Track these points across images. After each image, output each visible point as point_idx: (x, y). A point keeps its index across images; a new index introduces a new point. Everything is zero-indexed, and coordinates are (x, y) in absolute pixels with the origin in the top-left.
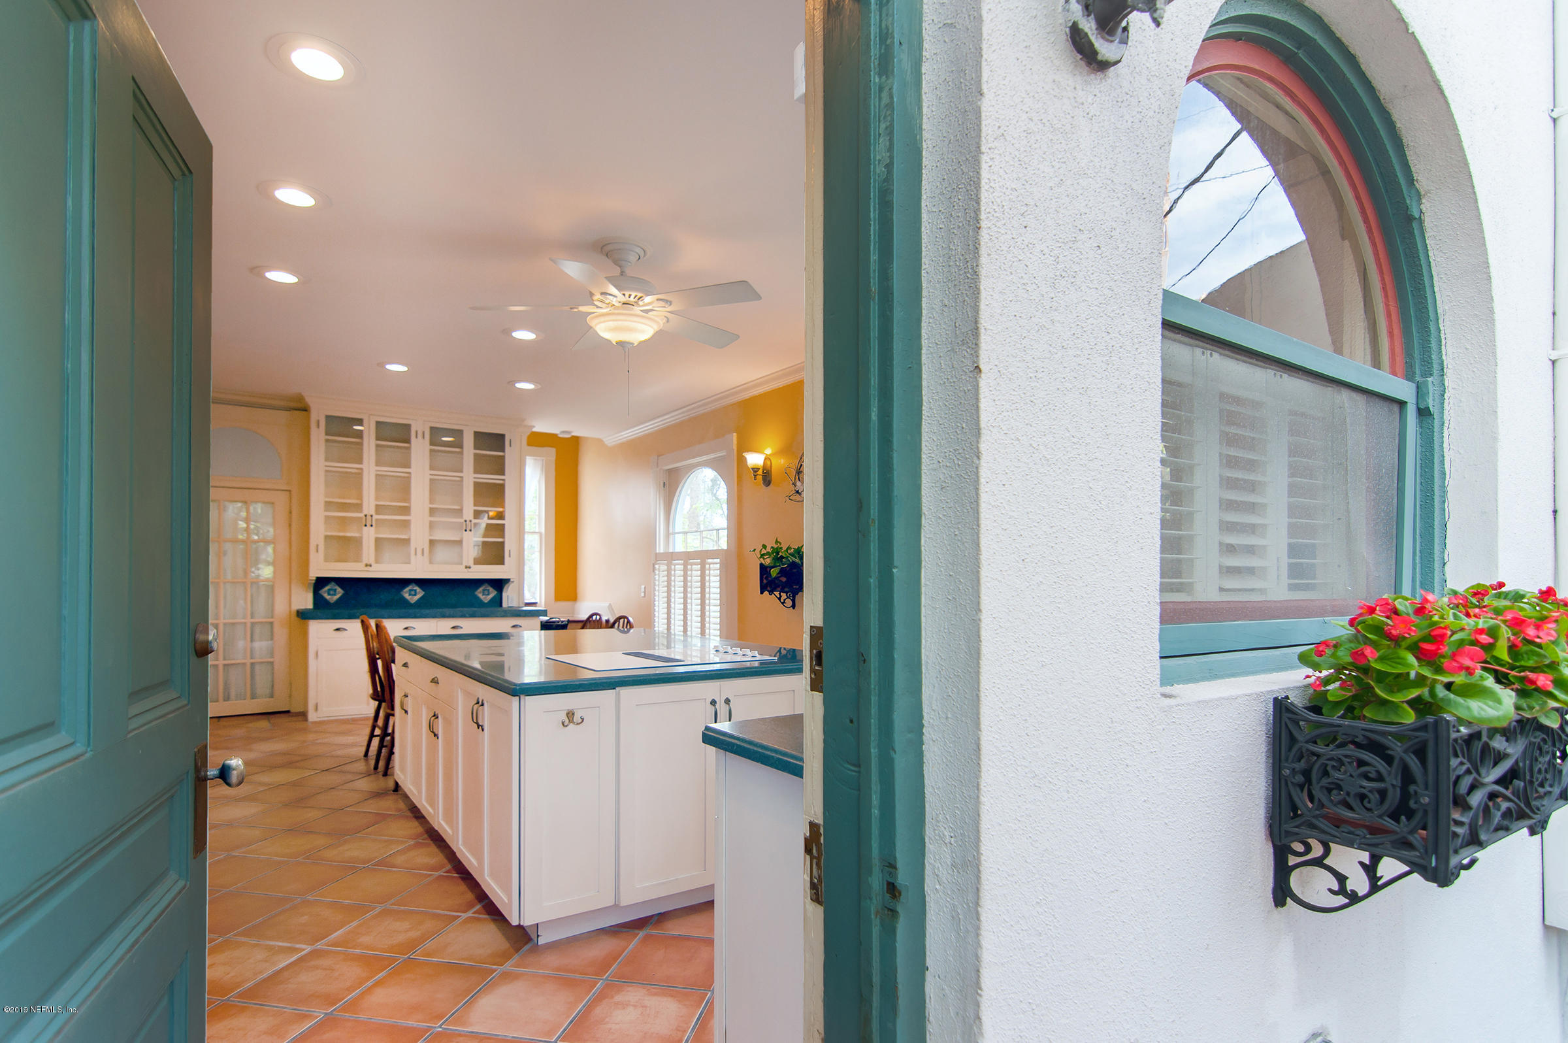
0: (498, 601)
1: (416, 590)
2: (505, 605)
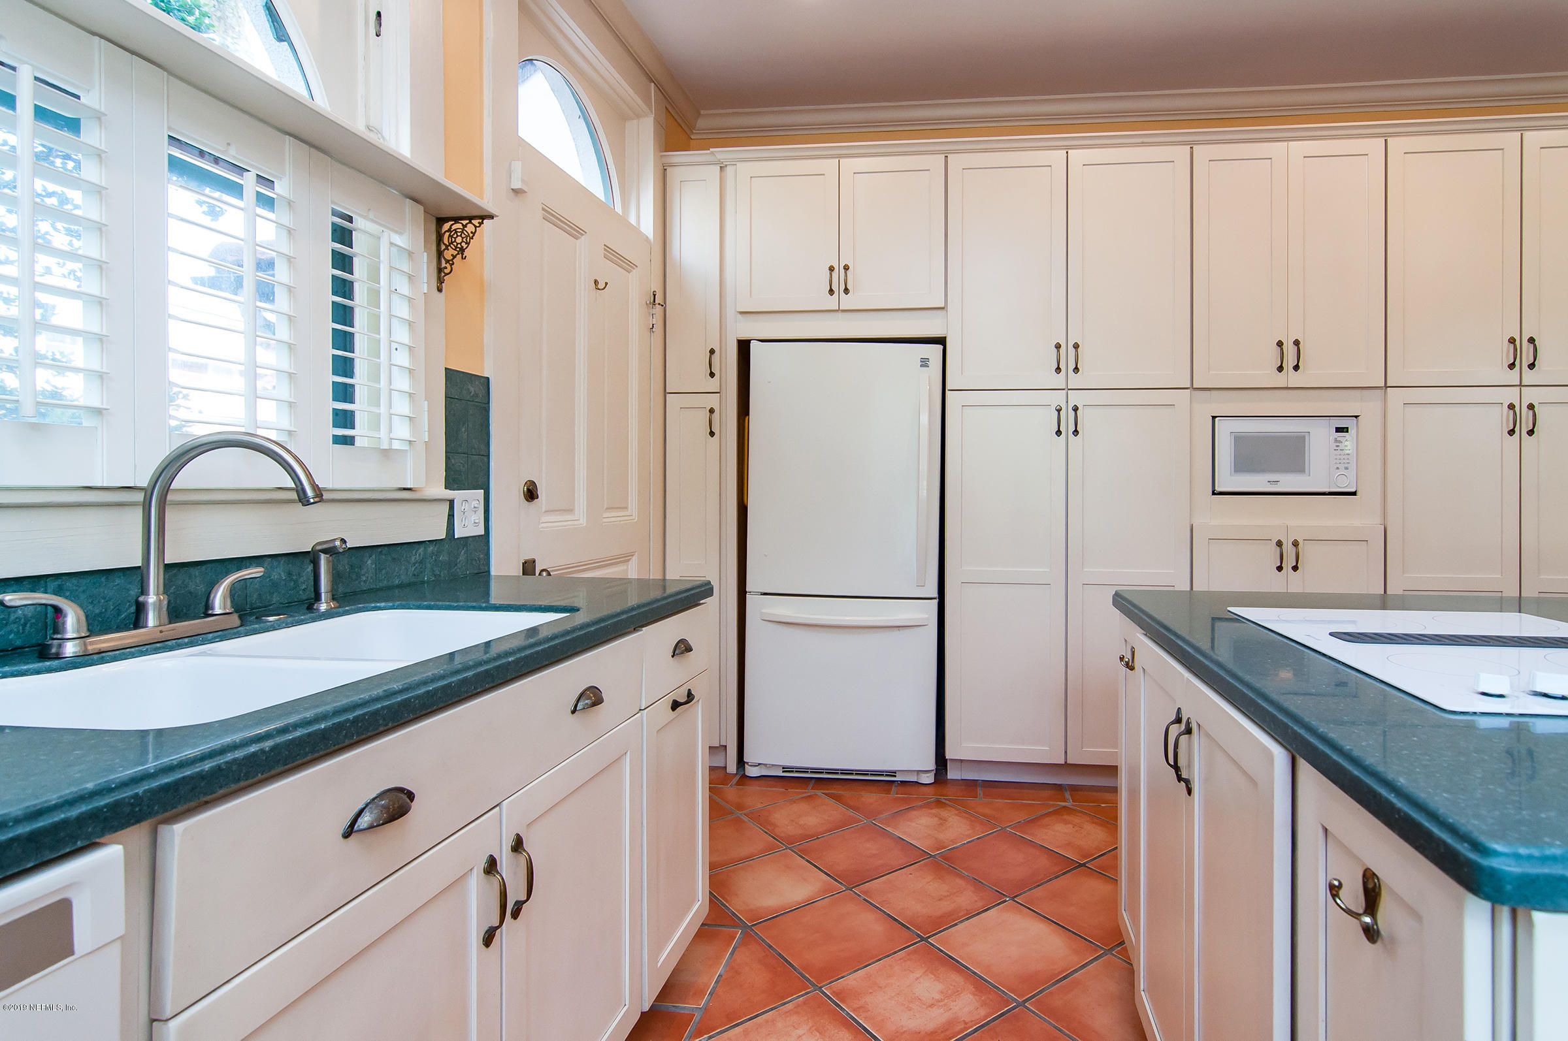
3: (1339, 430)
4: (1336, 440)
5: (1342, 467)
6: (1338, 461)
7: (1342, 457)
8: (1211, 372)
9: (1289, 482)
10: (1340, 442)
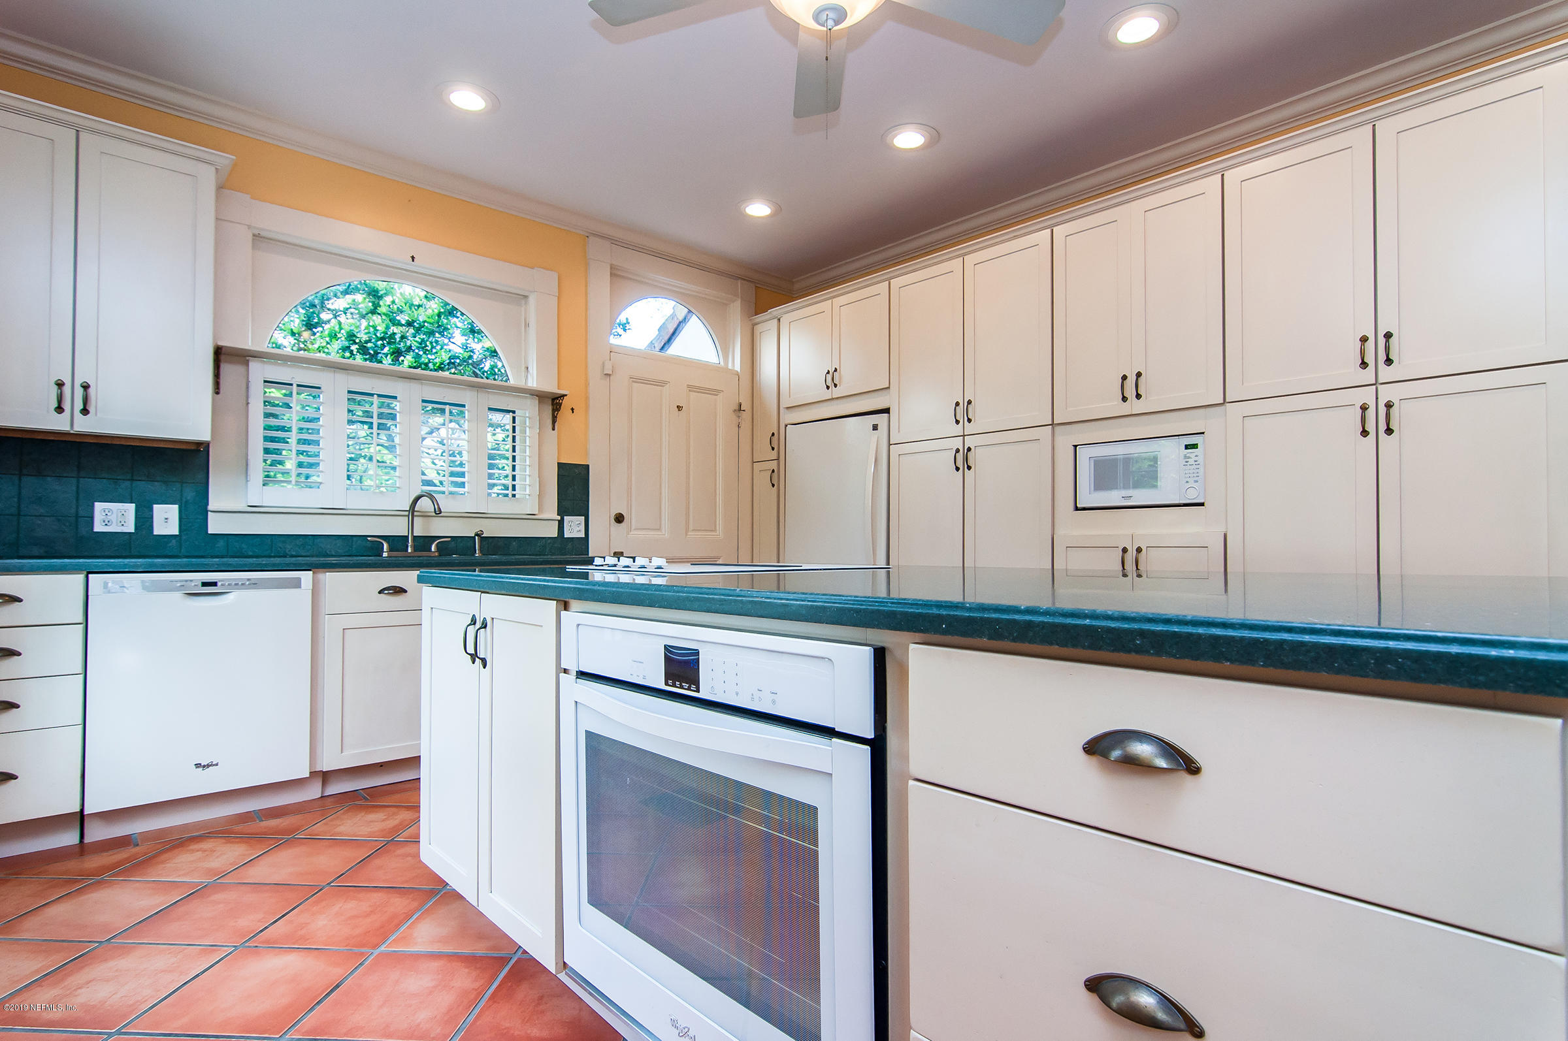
3: (1187, 447)
4: (1185, 457)
5: (1191, 480)
6: (1187, 476)
7: (1190, 471)
8: (1068, 409)
9: (1141, 496)
10: (1189, 458)
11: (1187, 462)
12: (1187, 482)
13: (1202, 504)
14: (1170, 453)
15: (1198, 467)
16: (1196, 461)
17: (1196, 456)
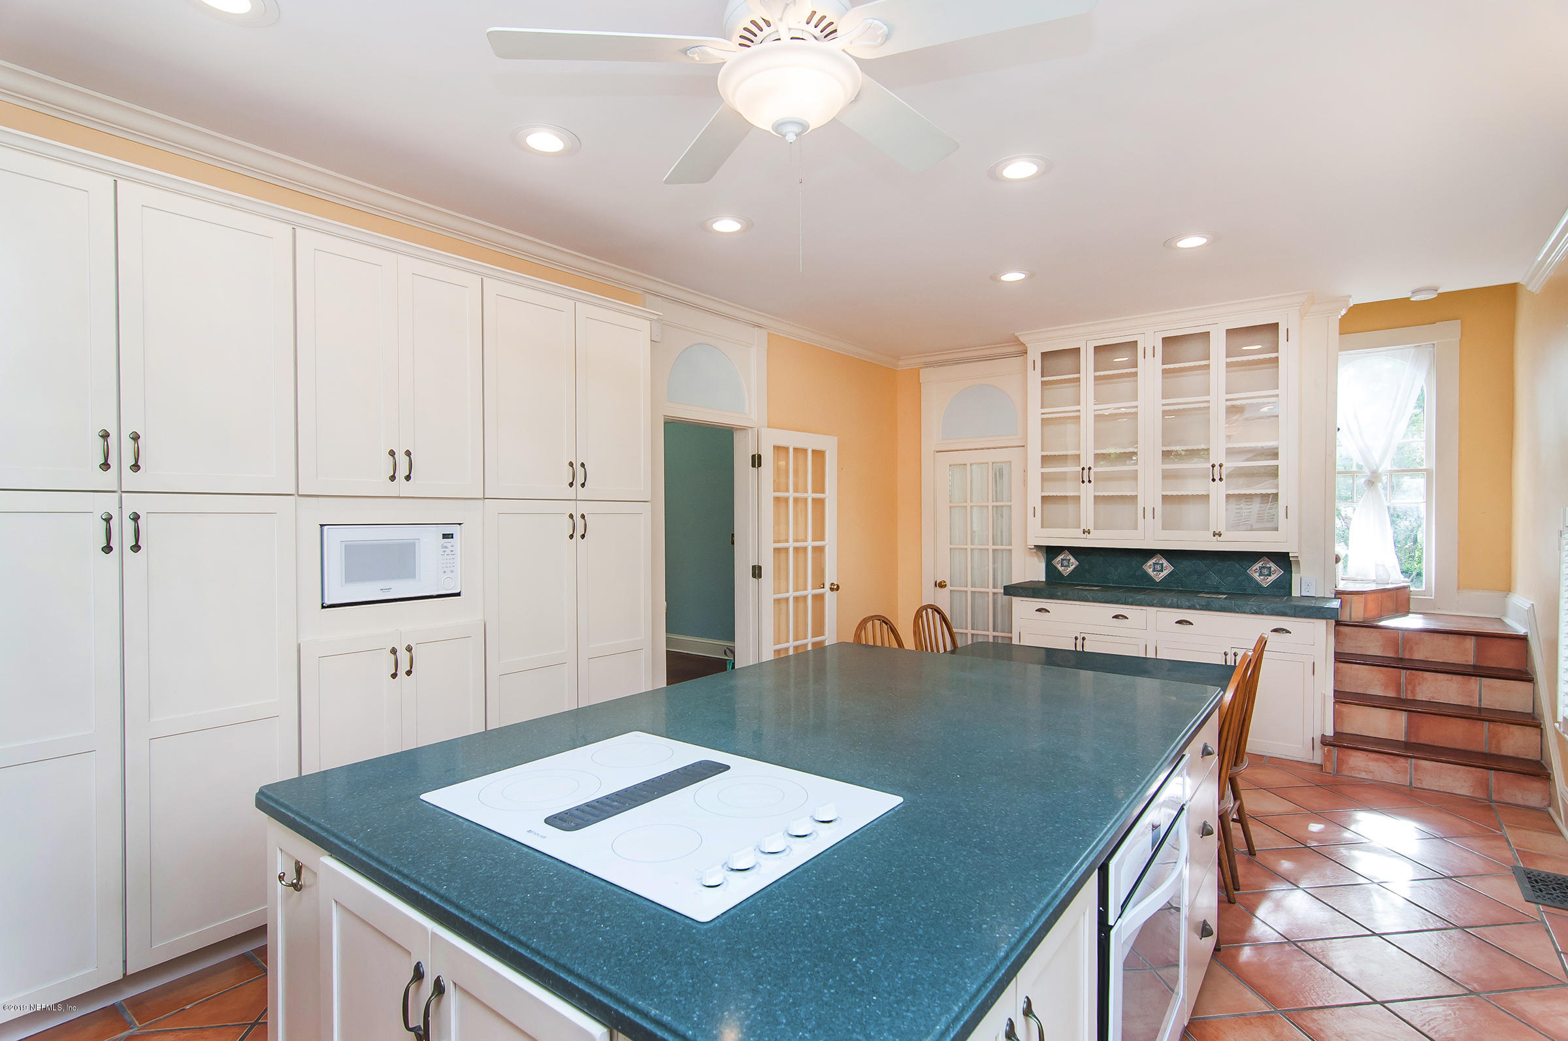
0: (1283, 587)
1: (1162, 564)
2: (1295, 593)
3: (444, 536)
4: (442, 546)
5: (448, 570)
6: (445, 565)
7: (447, 561)
8: (319, 478)
9: (400, 587)
10: (446, 547)
11: (444, 552)
12: (445, 572)
13: (458, 594)
14: (429, 542)
15: (454, 556)
16: (452, 551)
17: (452, 546)
